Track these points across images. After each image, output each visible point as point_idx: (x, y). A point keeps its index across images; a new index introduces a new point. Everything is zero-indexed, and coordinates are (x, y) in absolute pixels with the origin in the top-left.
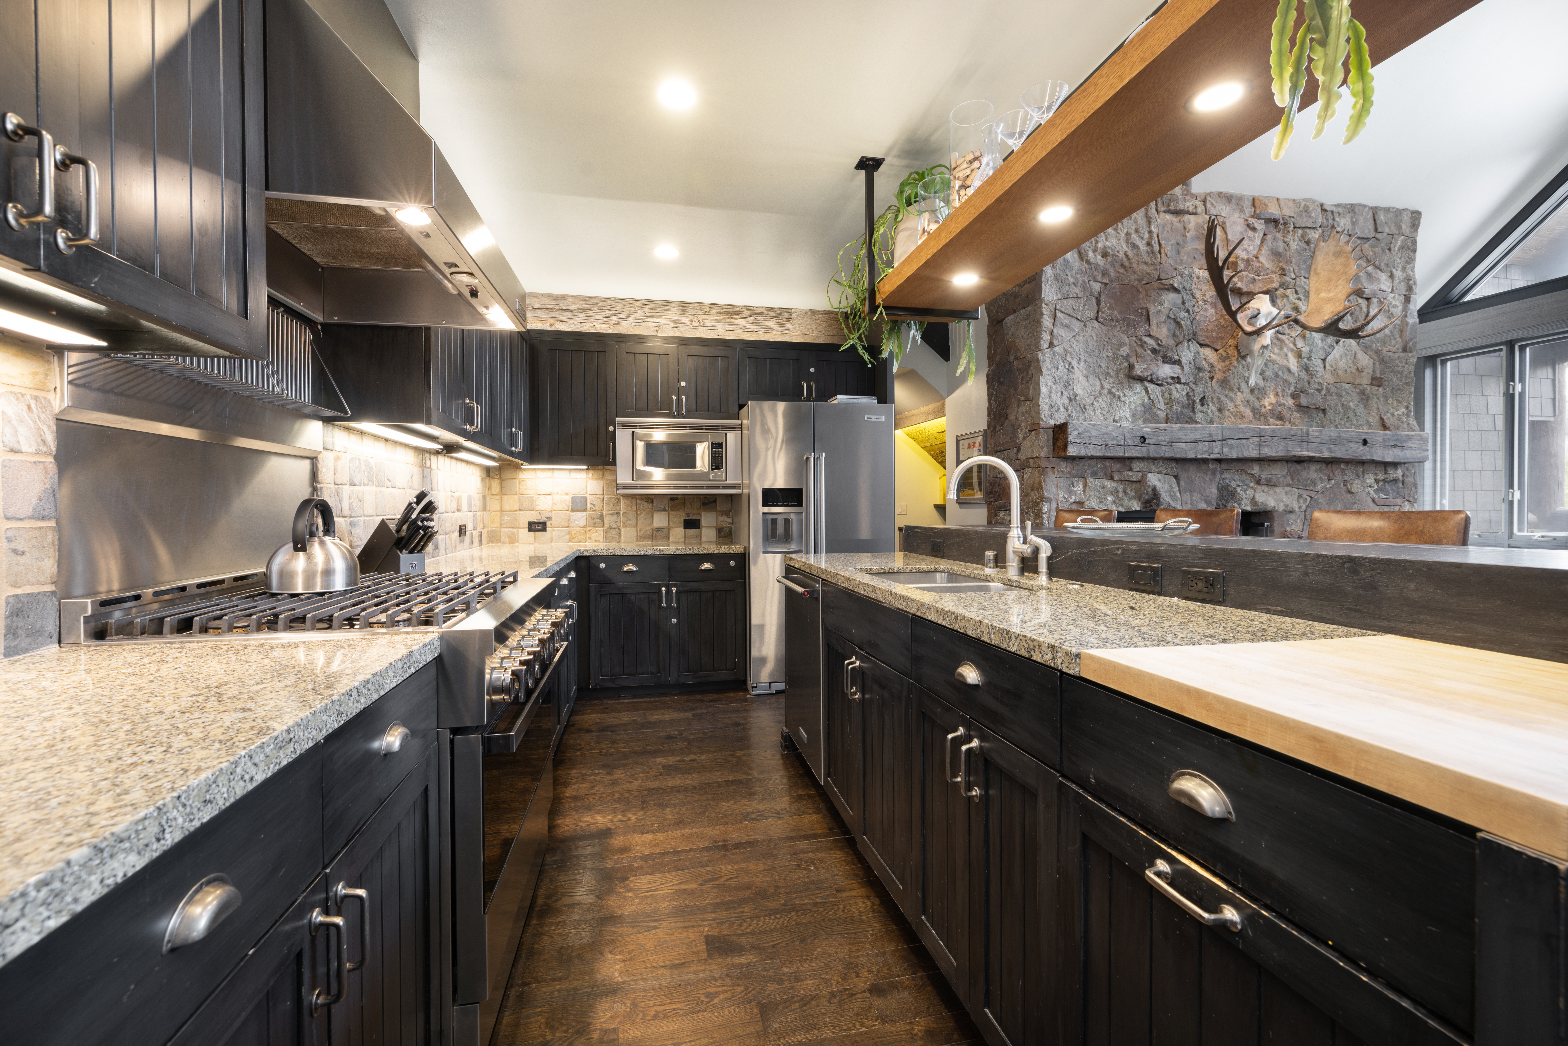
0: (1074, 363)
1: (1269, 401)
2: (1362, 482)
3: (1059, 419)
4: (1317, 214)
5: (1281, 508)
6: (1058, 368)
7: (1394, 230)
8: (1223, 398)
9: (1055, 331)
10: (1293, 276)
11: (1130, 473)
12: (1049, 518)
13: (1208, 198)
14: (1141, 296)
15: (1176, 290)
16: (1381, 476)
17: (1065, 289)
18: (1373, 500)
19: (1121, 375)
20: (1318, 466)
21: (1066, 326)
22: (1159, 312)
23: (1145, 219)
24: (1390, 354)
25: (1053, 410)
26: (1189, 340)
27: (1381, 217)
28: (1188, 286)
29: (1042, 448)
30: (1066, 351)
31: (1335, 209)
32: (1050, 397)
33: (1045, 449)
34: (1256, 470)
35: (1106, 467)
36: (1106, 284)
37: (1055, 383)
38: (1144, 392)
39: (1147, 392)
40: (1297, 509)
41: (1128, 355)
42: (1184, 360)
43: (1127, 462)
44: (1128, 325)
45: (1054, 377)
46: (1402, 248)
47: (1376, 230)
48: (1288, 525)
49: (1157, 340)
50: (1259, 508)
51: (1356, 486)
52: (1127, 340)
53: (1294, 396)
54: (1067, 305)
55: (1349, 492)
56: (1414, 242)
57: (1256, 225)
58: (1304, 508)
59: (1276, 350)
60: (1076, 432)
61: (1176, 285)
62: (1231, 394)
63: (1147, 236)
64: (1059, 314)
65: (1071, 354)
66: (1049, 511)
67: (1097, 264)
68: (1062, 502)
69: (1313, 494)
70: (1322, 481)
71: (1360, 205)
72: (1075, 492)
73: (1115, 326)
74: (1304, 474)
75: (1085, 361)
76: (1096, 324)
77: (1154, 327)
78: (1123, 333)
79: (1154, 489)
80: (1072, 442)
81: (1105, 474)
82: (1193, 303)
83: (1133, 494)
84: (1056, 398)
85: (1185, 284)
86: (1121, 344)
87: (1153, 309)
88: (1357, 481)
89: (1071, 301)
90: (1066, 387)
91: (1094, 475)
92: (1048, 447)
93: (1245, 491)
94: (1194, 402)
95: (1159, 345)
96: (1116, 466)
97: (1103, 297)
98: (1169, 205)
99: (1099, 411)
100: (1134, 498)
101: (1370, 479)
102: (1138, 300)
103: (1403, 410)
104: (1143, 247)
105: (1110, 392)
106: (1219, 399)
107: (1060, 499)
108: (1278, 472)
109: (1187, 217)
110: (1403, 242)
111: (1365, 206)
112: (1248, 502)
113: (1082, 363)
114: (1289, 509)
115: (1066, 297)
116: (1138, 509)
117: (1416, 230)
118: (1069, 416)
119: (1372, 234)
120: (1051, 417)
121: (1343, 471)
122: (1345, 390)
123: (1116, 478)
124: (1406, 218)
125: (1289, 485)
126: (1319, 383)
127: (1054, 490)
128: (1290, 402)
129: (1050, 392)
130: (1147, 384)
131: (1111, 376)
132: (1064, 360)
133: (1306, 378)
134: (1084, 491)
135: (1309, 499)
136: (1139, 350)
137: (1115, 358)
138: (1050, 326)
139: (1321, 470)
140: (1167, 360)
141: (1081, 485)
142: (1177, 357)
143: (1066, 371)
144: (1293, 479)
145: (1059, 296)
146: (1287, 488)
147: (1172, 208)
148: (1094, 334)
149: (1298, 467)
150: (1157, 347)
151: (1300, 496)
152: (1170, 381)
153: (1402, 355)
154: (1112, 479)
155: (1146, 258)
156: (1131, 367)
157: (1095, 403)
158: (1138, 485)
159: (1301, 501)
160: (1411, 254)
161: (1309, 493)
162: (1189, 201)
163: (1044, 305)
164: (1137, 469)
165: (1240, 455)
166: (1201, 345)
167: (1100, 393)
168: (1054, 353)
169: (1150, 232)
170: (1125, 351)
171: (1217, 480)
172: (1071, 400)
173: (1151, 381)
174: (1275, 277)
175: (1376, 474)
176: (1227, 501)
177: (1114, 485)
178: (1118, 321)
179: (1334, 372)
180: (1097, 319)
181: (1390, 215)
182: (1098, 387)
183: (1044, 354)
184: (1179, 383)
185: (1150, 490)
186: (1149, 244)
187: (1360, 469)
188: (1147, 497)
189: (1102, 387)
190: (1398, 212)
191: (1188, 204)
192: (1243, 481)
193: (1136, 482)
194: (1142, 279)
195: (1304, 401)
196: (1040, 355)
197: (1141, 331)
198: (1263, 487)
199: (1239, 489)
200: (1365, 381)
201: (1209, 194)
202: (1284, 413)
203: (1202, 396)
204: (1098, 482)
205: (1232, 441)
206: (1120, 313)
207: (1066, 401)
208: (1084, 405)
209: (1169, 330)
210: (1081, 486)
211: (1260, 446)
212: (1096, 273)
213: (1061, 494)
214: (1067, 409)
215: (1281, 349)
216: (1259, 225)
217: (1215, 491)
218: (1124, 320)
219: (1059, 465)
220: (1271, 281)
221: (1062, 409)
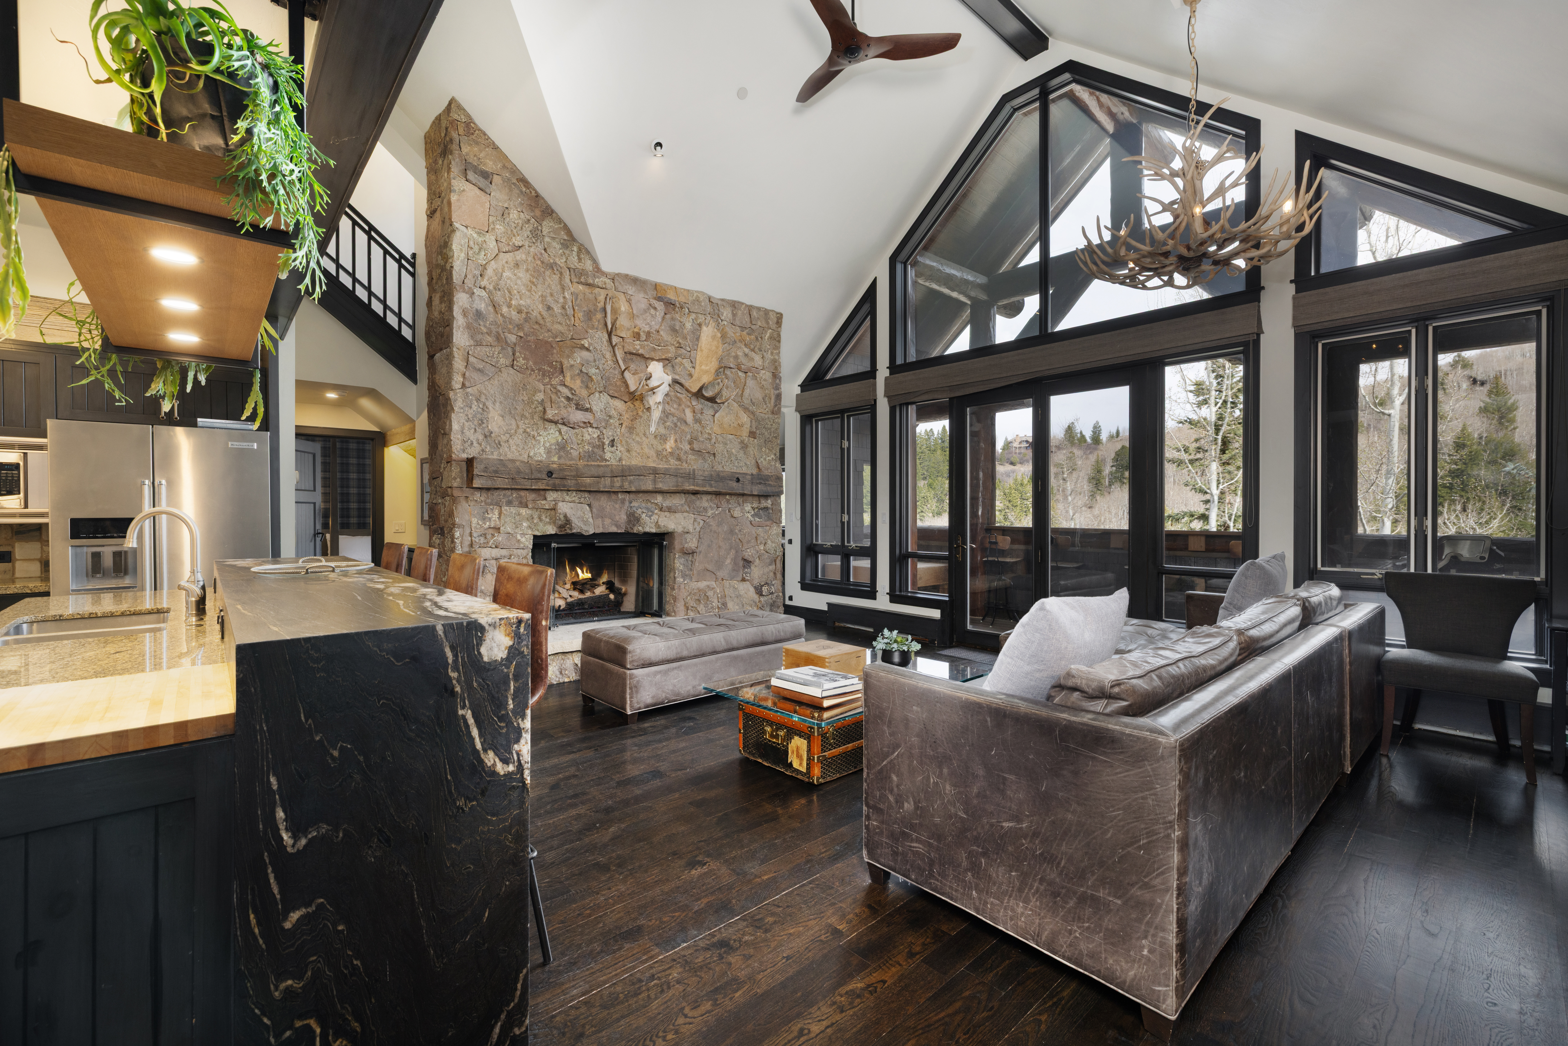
0: (489, 404)
1: (670, 445)
2: (742, 509)
3: (472, 452)
4: (705, 303)
5: (679, 529)
6: (471, 407)
7: (765, 325)
8: (630, 441)
9: (467, 374)
10: (689, 349)
11: (543, 502)
12: (461, 543)
13: (617, 278)
14: (555, 351)
15: (588, 349)
16: (755, 505)
17: (479, 337)
18: (751, 522)
19: (536, 417)
20: (709, 497)
21: (479, 370)
22: (572, 366)
23: (559, 287)
24: (762, 415)
25: (466, 445)
26: (600, 392)
27: (755, 313)
28: (598, 348)
29: (455, 479)
30: (480, 392)
31: (720, 303)
32: (463, 433)
33: (458, 480)
34: (659, 499)
35: (521, 497)
36: (521, 337)
37: (468, 420)
38: (557, 433)
39: (560, 433)
40: (691, 530)
41: (543, 400)
42: (594, 408)
43: (542, 493)
44: (544, 375)
45: (467, 415)
46: (770, 338)
47: (751, 322)
48: (686, 542)
49: (571, 389)
50: (662, 530)
51: (737, 513)
52: (542, 387)
53: (690, 443)
54: (482, 351)
55: (732, 516)
56: (779, 336)
57: (656, 306)
58: (698, 529)
59: (675, 406)
60: (482, 466)
61: (586, 345)
62: (638, 439)
63: (561, 300)
64: (471, 359)
65: (486, 395)
66: (462, 536)
67: (511, 319)
68: (476, 528)
69: (705, 518)
70: (712, 508)
71: (739, 302)
72: (490, 519)
73: (530, 374)
74: (698, 503)
75: (501, 403)
76: (511, 371)
77: (568, 379)
78: (539, 381)
79: (565, 516)
80: (478, 475)
81: (521, 503)
82: (603, 362)
83: (548, 520)
84: (470, 434)
85: (596, 345)
86: (536, 391)
87: (566, 364)
88: (738, 509)
89: (484, 349)
90: (480, 425)
91: (509, 503)
92: (462, 478)
93: (650, 517)
94: (603, 444)
95: (572, 394)
96: (531, 496)
97: (518, 349)
98: (580, 278)
99: (515, 447)
100: (550, 523)
101: (748, 507)
102: (552, 354)
103: (773, 456)
104: (557, 309)
105: (525, 431)
106: (627, 442)
107: (473, 525)
108: (677, 501)
109: (597, 290)
110: (771, 334)
111: (743, 304)
112: (653, 525)
113: (498, 404)
114: (686, 530)
115: (479, 344)
116: (553, 532)
117: (780, 326)
118: (483, 450)
119: (749, 325)
120: (464, 451)
121: (728, 501)
122: (730, 440)
123: (530, 506)
124: (773, 318)
125: (687, 512)
126: (709, 434)
127: (467, 517)
128: (687, 447)
129: (463, 428)
130: (560, 426)
131: (526, 418)
132: (478, 400)
133: (700, 429)
134: (499, 518)
135: (702, 522)
136: (554, 397)
137: (530, 402)
138: (463, 369)
139: (711, 500)
140: (579, 407)
141: (496, 512)
142: (588, 406)
143: (480, 410)
144: (689, 507)
145: (472, 342)
146: (686, 514)
147: (582, 280)
148: (509, 380)
149: (693, 497)
150: (570, 396)
151: (695, 520)
152: (582, 425)
153: (771, 416)
154: (527, 506)
155: (560, 319)
156: (545, 411)
157: (511, 441)
158: (553, 512)
159: (696, 524)
160: (777, 344)
161: (702, 517)
162: (599, 278)
163: (455, 349)
164: (552, 499)
165: (638, 488)
166: (612, 397)
167: (516, 432)
168: (467, 393)
169: (564, 297)
170: (540, 396)
171: (626, 507)
172: (486, 436)
173: (564, 424)
174: (672, 349)
175: (752, 503)
176: (634, 525)
177: (529, 512)
178: (533, 370)
179: (721, 426)
180: (512, 366)
181: (761, 313)
182: (514, 426)
183: (456, 394)
184: (591, 426)
185: (562, 516)
186: (563, 308)
187: (741, 500)
188: (560, 523)
189: (518, 426)
190: (767, 312)
191: (597, 280)
192: (647, 509)
193: (551, 509)
194: (556, 337)
195: (696, 446)
196: (451, 394)
197: (555, 381)
198: (666, 513)
199: (644, 516)
200: (745, 433)
201: (618, 274)
202: (682, 455)
203: (611, 438)
204: (513, 510)
205: (632, 477)
206: (535, 363)
207: (481, 437)
208: (499, 442)
209: (582, 382)
210: (497, 514)
211: (655, 481)
212: (511, 327)
213: (474, 521)
214: (480, 445)
215: (680, 405)
216: (660, 306)
217: (624, 517)
218: (539, 370)
219: (473, 494)
220: (668, 351)
221: (475, 444)
